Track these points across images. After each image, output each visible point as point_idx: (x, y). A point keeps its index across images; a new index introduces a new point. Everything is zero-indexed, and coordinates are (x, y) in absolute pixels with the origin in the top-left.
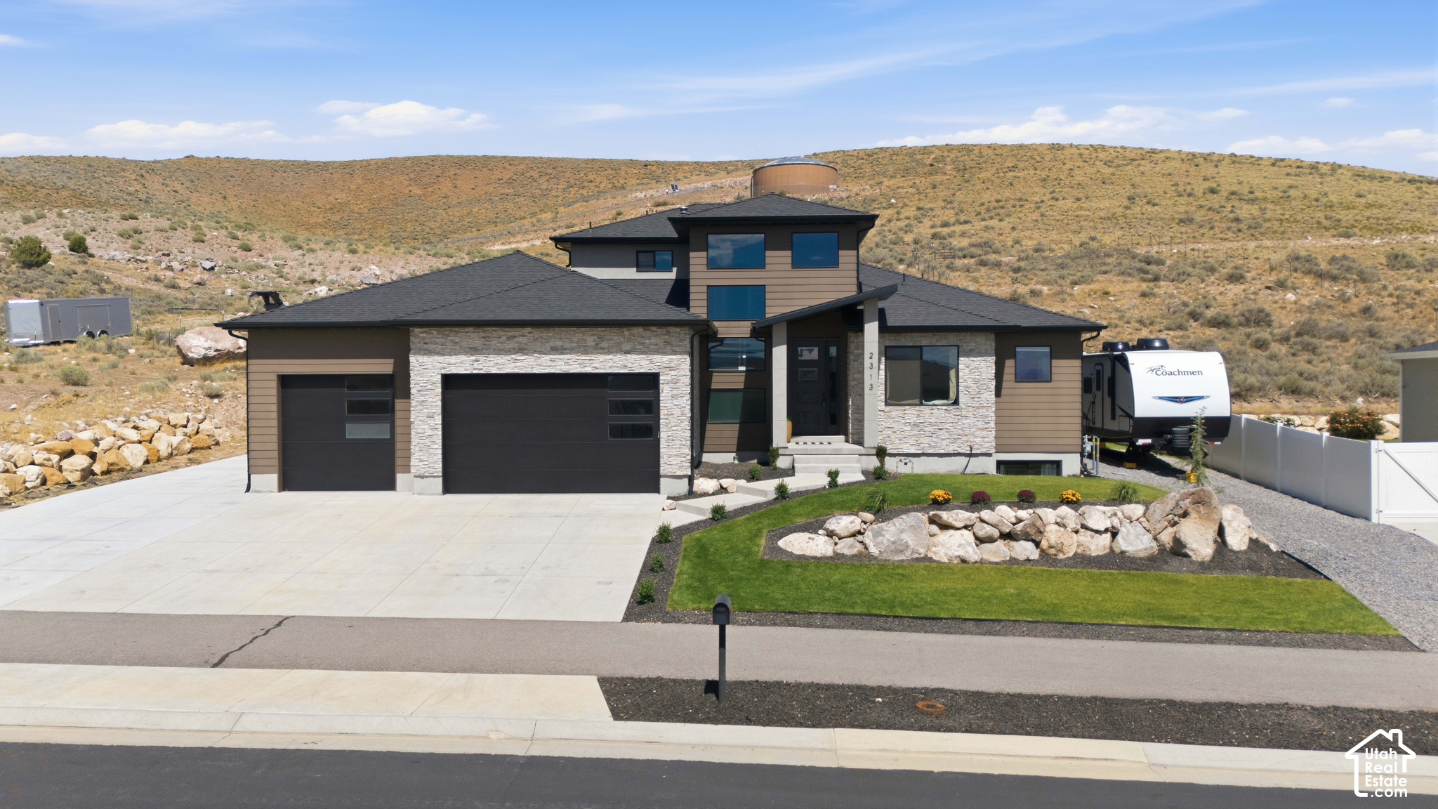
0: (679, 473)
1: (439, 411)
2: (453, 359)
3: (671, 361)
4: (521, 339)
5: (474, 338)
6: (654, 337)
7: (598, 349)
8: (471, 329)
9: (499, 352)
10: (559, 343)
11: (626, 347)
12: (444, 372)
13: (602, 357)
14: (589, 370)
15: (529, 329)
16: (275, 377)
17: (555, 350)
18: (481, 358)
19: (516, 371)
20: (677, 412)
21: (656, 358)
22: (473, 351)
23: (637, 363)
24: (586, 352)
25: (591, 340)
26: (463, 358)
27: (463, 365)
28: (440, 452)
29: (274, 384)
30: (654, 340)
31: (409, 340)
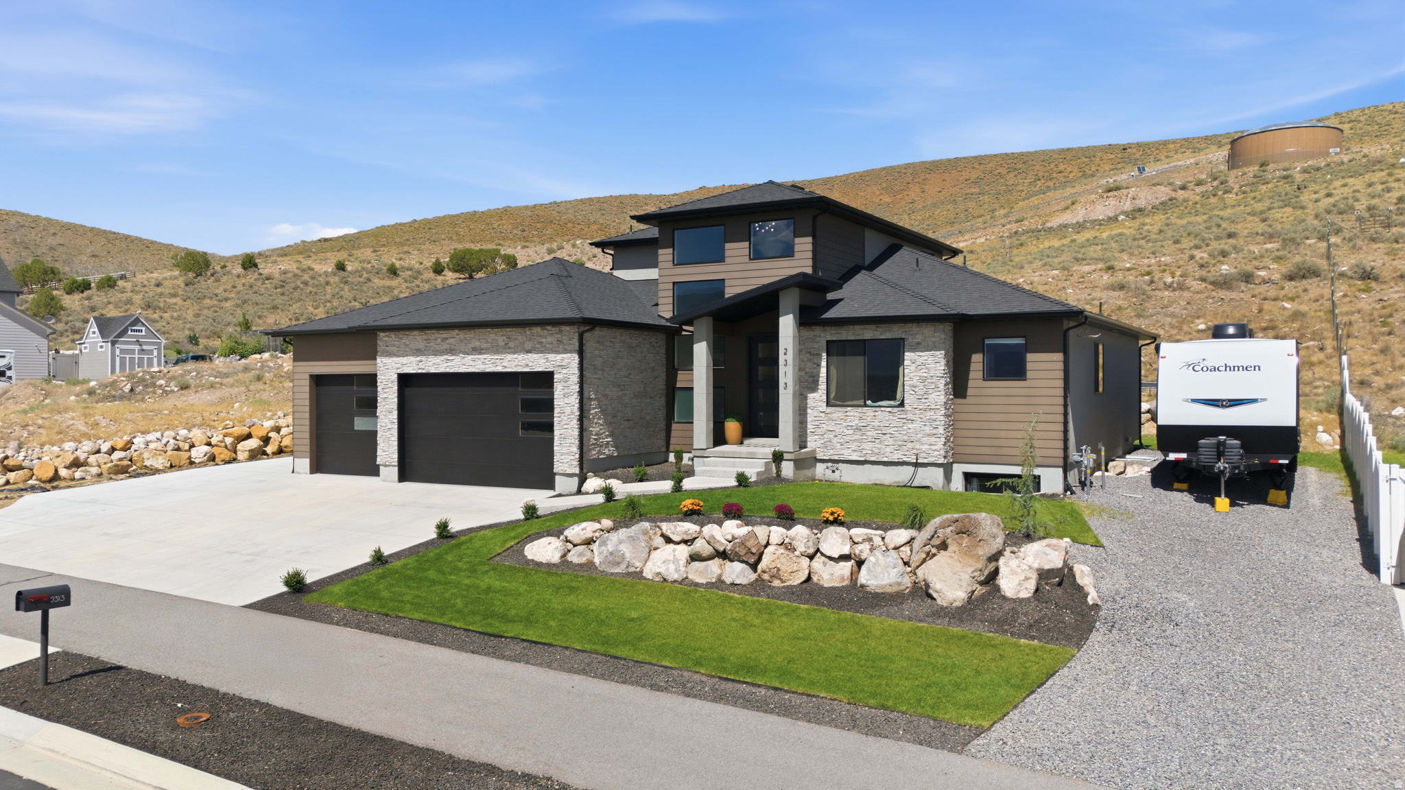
0: (569, 471)
1: (395, 406)
2: (404, 360)
3: (563, 359)
4: (452, 341)
5: (417, 339)
6: (548, 336)
7: (506, 349)
8: (416, 333)
9: (437, 353)
10: (478, 344)
11: (528, 345)
12: (399, 371)
13: (510, 357)
14: (499, 369)
15: (457, 331)
16: (308, 377)
17: (477, 351)
18: (424, 358)
19: (448, 370)
20: (568, 410)
21: (551, 356)
22: (418, 352)
23: (534, 362)
24: (497, 352)
25: (501, 341)
26: (412, 359)
27: (412, 365)
28: (396, 443)
29: (307, 382)
30: (549, 339)
31: (376, 344)
